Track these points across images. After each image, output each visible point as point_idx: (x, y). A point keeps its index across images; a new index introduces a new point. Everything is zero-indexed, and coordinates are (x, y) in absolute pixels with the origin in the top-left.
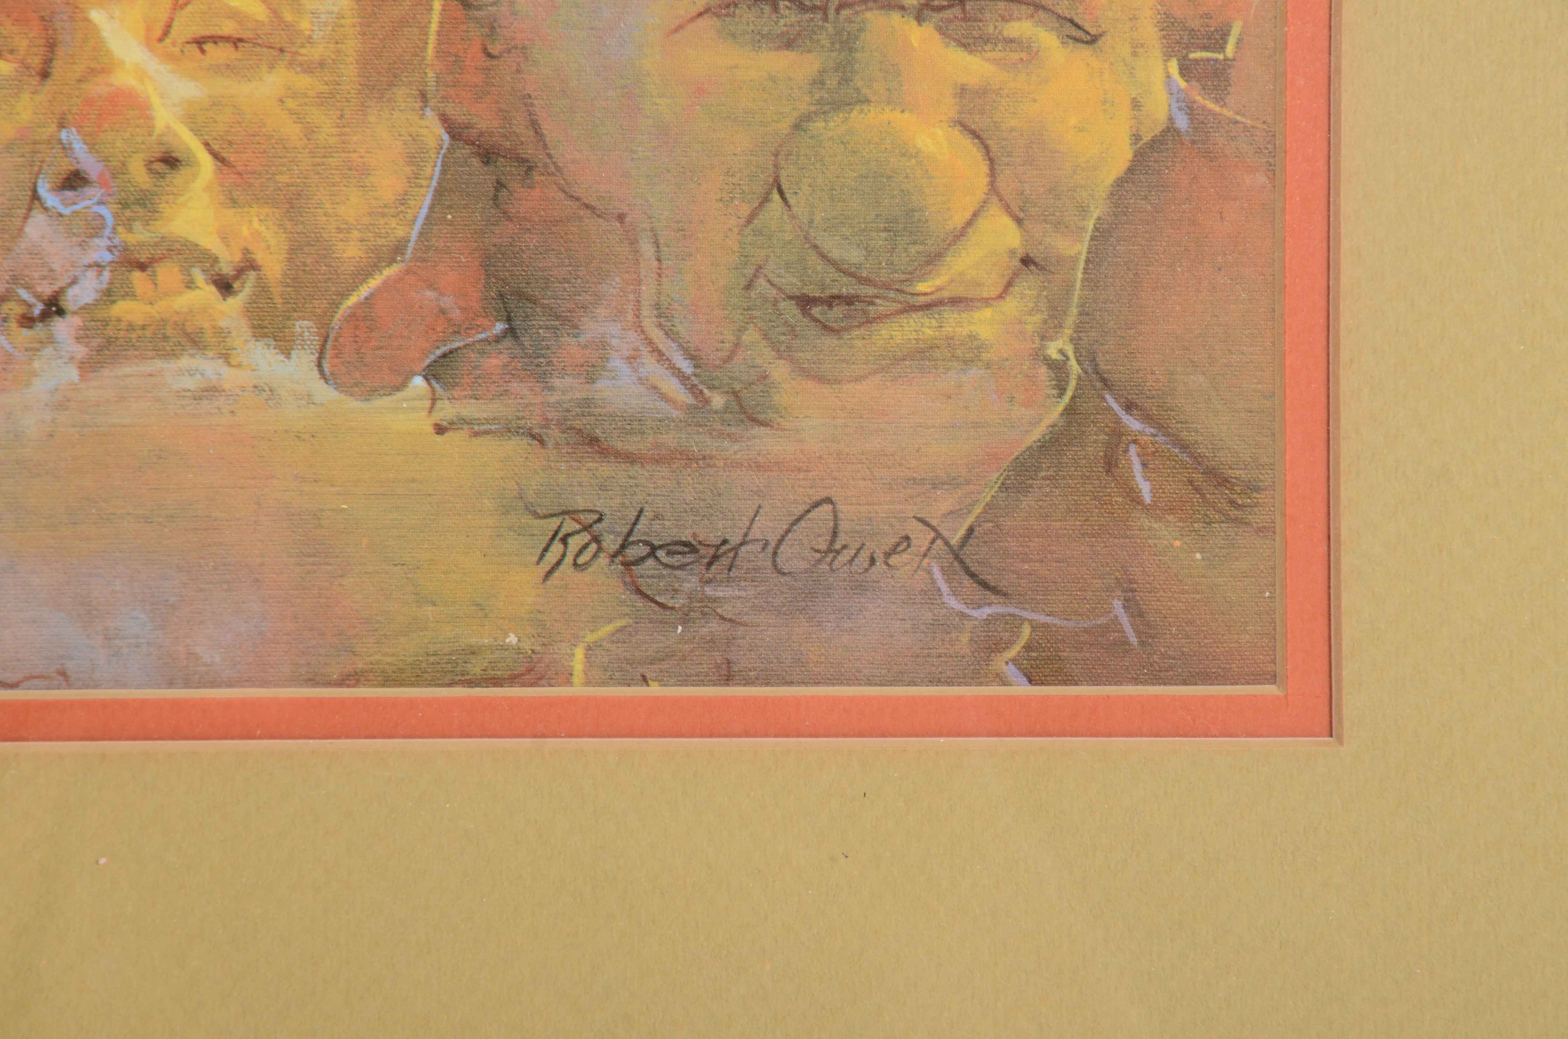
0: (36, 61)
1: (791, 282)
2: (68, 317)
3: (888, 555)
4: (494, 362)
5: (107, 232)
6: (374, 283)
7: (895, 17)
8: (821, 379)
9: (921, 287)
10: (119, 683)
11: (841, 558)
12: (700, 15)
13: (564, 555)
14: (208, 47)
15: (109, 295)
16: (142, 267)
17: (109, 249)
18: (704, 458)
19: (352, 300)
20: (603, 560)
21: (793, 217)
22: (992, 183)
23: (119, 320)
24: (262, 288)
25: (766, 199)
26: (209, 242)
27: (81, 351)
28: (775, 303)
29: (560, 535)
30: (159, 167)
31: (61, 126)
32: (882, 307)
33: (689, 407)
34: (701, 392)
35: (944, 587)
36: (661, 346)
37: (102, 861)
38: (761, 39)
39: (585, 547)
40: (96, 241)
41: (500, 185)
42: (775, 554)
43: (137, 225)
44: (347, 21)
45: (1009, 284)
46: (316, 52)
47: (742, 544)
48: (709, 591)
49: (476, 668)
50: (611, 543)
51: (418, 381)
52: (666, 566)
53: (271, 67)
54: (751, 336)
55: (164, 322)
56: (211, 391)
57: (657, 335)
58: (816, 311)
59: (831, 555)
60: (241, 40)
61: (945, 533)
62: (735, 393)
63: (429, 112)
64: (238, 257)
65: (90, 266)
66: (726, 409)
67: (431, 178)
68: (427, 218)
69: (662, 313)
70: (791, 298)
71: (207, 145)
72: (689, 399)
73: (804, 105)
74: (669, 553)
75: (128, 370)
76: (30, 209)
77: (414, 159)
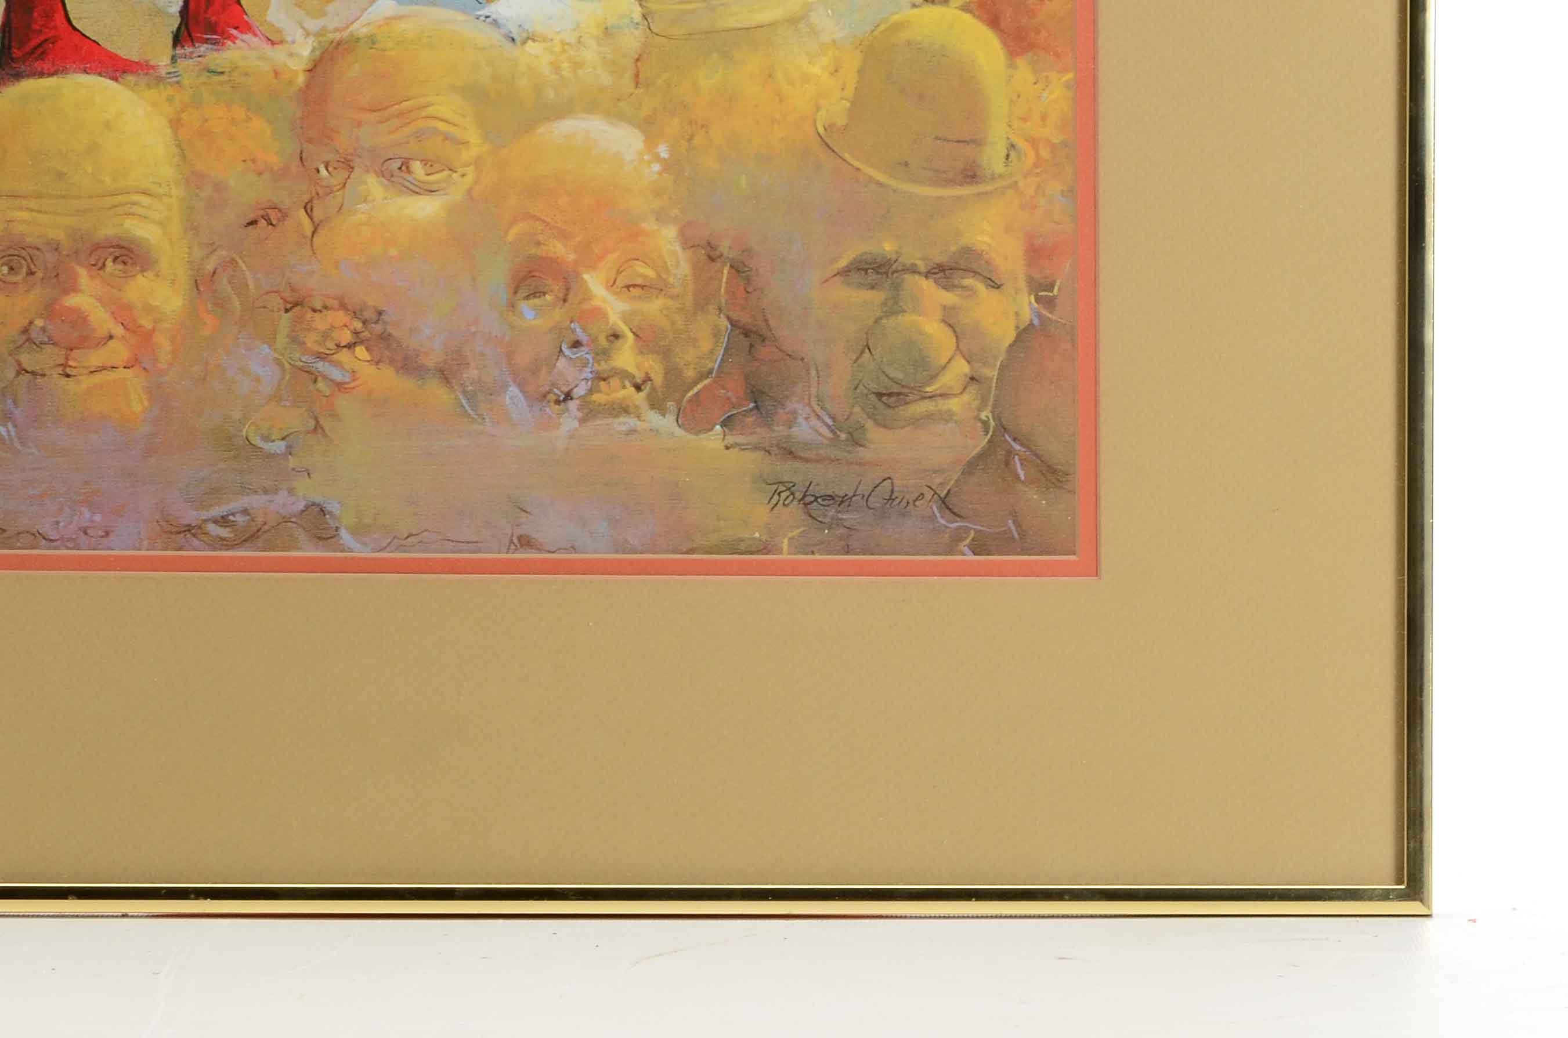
0: (561, 295)
1: (874, 386)
2: (574, 401)
3: (915, 501)
4: (749, 420)
5: (590, 365)
6: (699, 387)
7: (917, 277)
8: (886, 427)
9: (928, 389)
10: (595, 552)
11: (895, 503)
12: (835, 275)
13: (779, 501)
14: (631, 289)
15: (591, 391)
16: (604, 380)
17: (591, 372)
18: (838, 460)
19: (691, 393)
20: (795, 503)
21: (874, 360)
22: (958, 347)
23: (595, 402)
24: (653, 389)
25: (862, 352)
26: (632, 369)
27: (579, 414)
28: (867, 395)
29: (778, 491)
30: (611, 338)
31: (571, 322)
32: (911, 397)
33: (832, 439)
34: (836, 433)
35: (938, 515)
36: (819, 414)
37: (590, 624)
38: (860, 286)
39: (788, 497)
40: (586, 369)
41: (751, 346)
42: (867, 501)
43: (603, 363)
44: (689, 278)
45: (965, 388)
46: (676, 290)
47: (854, 496)
48: (840, 516)
49: (742, 547)
50: (799, 495)
51: (718, 427)
52: (821, 505)
53: (657, 297)
54: (857, 409)
55: (613, 403)
56: (633, 431)
57: (817, 408)
58: (884, 399)
59: (890, 501)
60: (645, 286)
61: (939, 492)
62: (850, 434)
63: (722, 315)
64: (643, 375)
65: (583, 380)
66: (847, 440)
67: (723, 343)
68: (722, 360)
69: (820, 400)
70: (874, 393)
71: (631, 329)
72: (830, 435)
73: (878, 314)
74: (823, 500)
75: (599, 422)
76: (559, 356)
77: (716, 334)
